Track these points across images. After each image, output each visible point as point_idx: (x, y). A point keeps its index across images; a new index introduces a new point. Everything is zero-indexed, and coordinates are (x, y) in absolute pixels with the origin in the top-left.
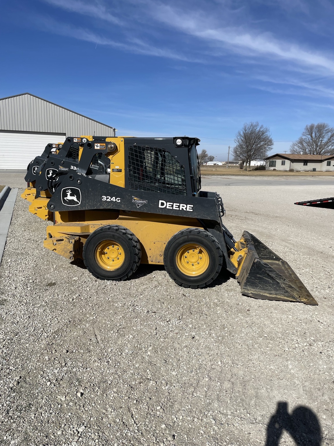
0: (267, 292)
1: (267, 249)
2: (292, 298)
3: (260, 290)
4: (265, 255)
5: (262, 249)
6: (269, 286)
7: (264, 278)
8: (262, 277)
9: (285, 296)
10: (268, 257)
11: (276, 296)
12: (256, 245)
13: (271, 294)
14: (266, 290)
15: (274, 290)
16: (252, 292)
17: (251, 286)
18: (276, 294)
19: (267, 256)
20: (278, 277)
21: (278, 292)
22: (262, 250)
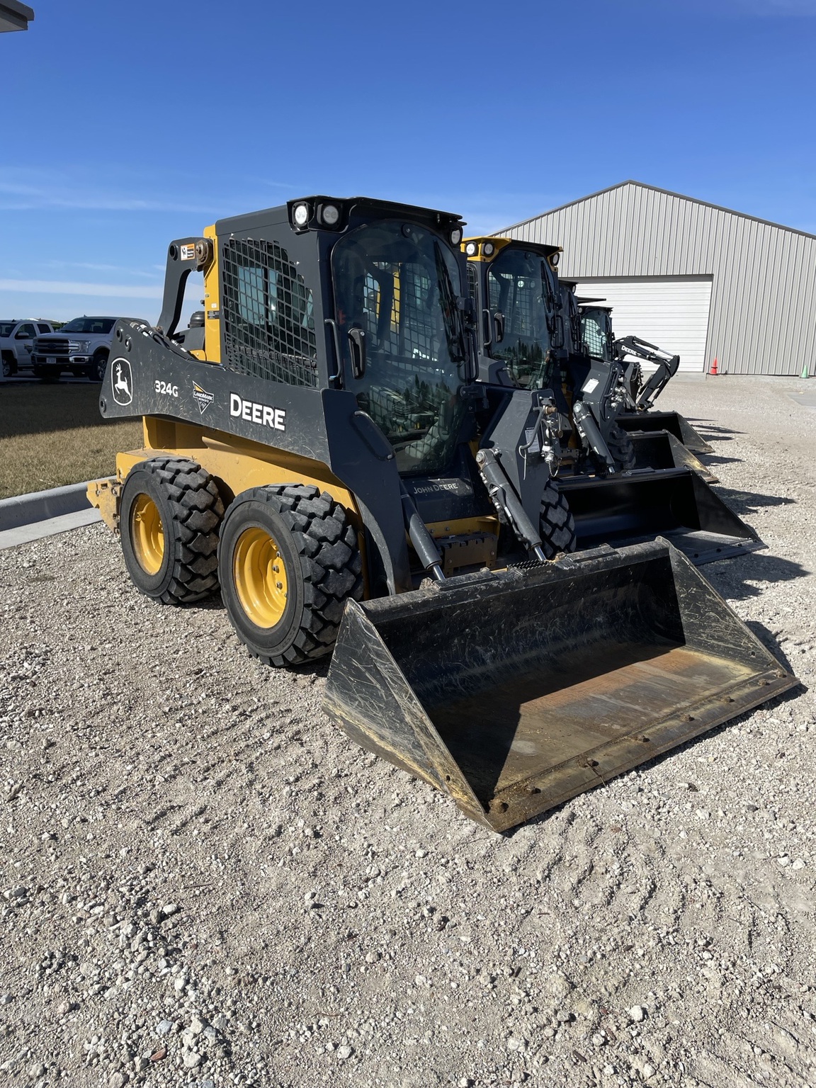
0: (374, 727)
1: (727, 618)
2: (431, 772)
3: (359, 716)
4: (720, 639)
5: (712, 614)
6: (379, 707)
7: (367, 675)
8: (364, 670)
9: (415, 760)
10: (732, 646)
11: (394, 751)
12: (690, 594)
13: (382, 738)
14: (372, 718)
15: (390, 728)
16: (344, 715)
17: (342, 692)
18: (393, 745)
19: (726, 641)
20: (396, 683)
21: (397, 739)
22: (710, 617)
